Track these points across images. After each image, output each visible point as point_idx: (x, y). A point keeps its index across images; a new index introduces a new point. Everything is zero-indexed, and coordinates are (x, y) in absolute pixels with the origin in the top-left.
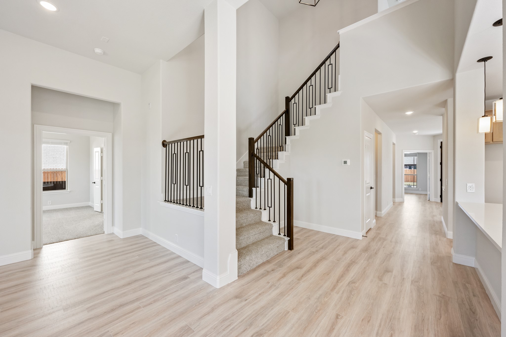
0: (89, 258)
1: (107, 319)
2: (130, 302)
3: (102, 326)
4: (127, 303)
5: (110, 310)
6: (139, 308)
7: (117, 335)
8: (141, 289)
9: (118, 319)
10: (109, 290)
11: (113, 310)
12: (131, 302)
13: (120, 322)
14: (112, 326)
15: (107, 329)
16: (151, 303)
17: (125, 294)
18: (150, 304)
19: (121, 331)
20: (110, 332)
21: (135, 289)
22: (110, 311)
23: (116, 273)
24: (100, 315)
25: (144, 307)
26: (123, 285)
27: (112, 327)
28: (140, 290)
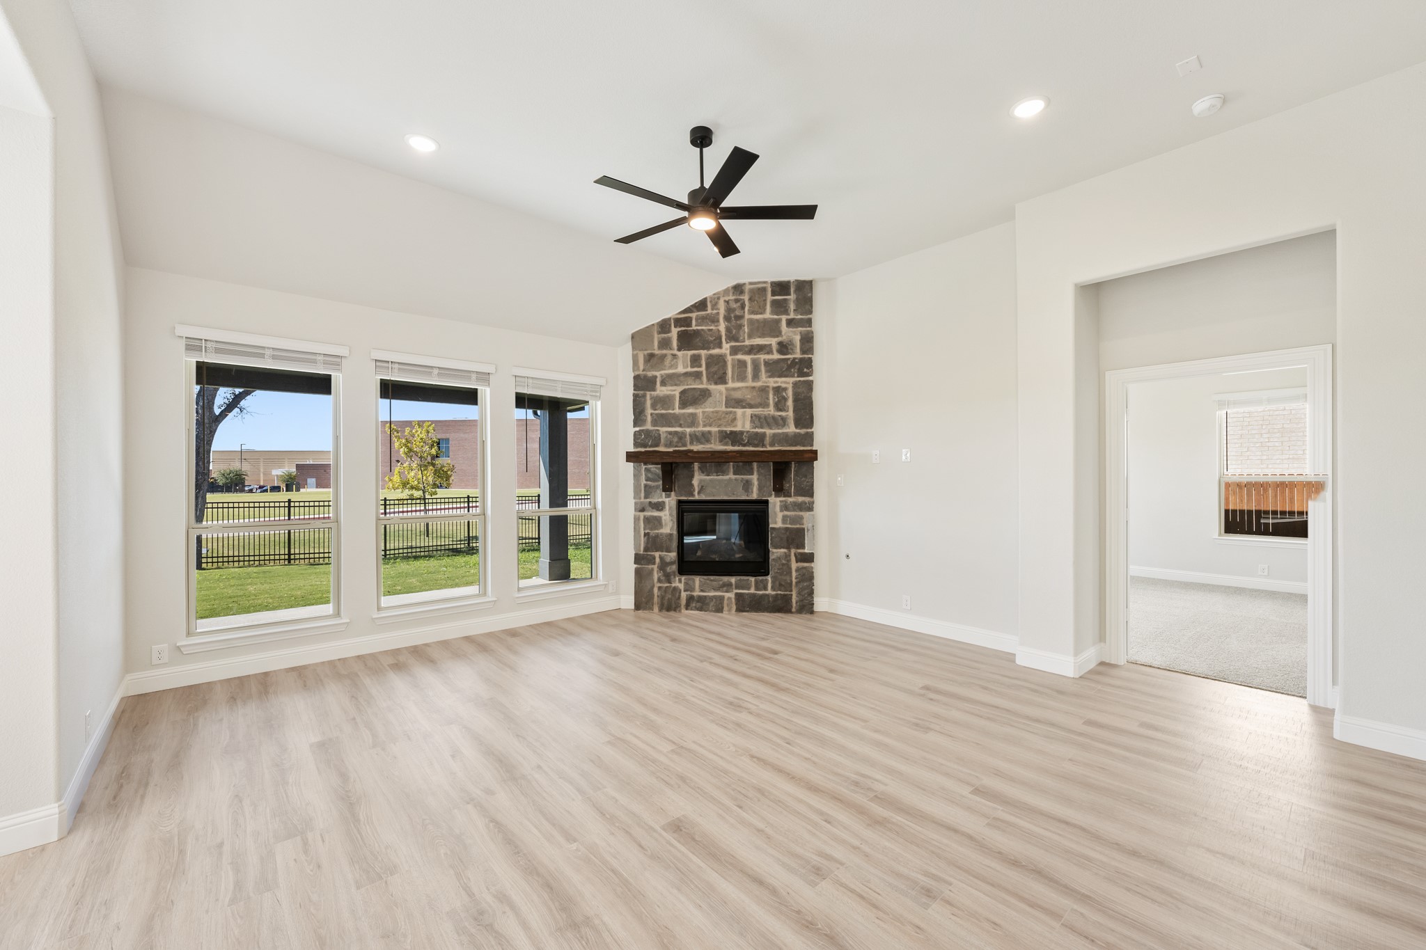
0: (1159, 735)
1: (985, 865)
2: (1066, 887)
3: (959, 868)
4: (1056, 882)
5: (1013, 858)
6: (1055, 915)
7: (948, 906)
8: (1134, 891)
9: (992, 885)
10: (1075, 826)
11: (1015, 863)
12: (1068, 888)
13: (984, 894)
14: (967, 885)
15: (956, 879)
16: (1093, 941)
17: (1087, 862)
18: (1087, 938)
19: (958, 908)
20: (950, 888)
21: (1124, 874)
22: (1011, 859)
23: (1152, 807)
24: (987, 848)
25: (1066, 926)
26: (1117, 844)
27: (965, 886)
28: (1128, 890)
